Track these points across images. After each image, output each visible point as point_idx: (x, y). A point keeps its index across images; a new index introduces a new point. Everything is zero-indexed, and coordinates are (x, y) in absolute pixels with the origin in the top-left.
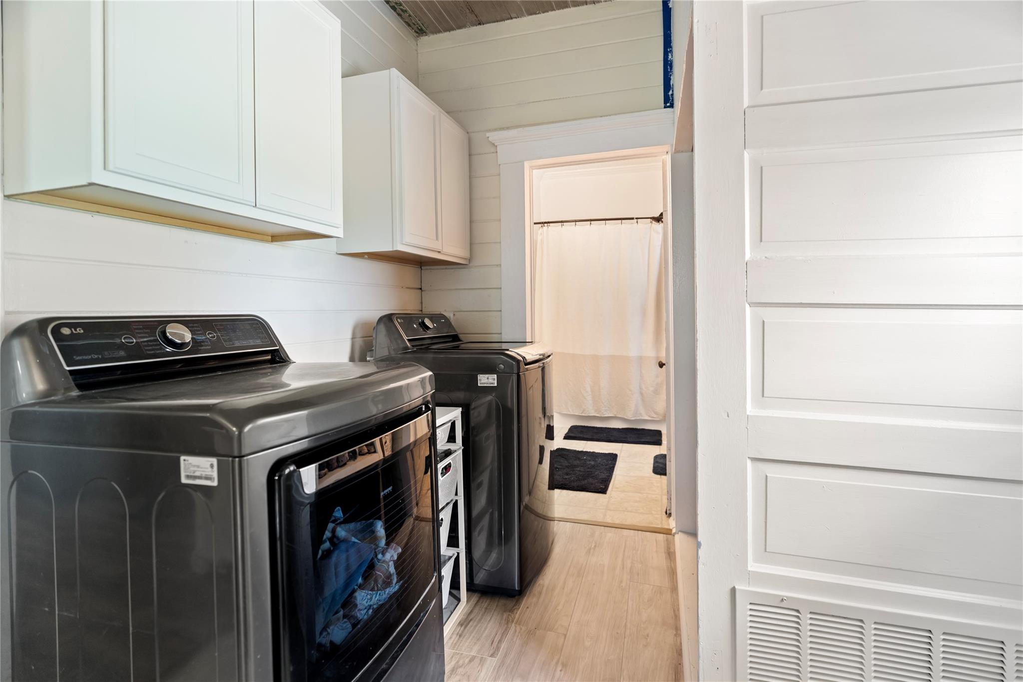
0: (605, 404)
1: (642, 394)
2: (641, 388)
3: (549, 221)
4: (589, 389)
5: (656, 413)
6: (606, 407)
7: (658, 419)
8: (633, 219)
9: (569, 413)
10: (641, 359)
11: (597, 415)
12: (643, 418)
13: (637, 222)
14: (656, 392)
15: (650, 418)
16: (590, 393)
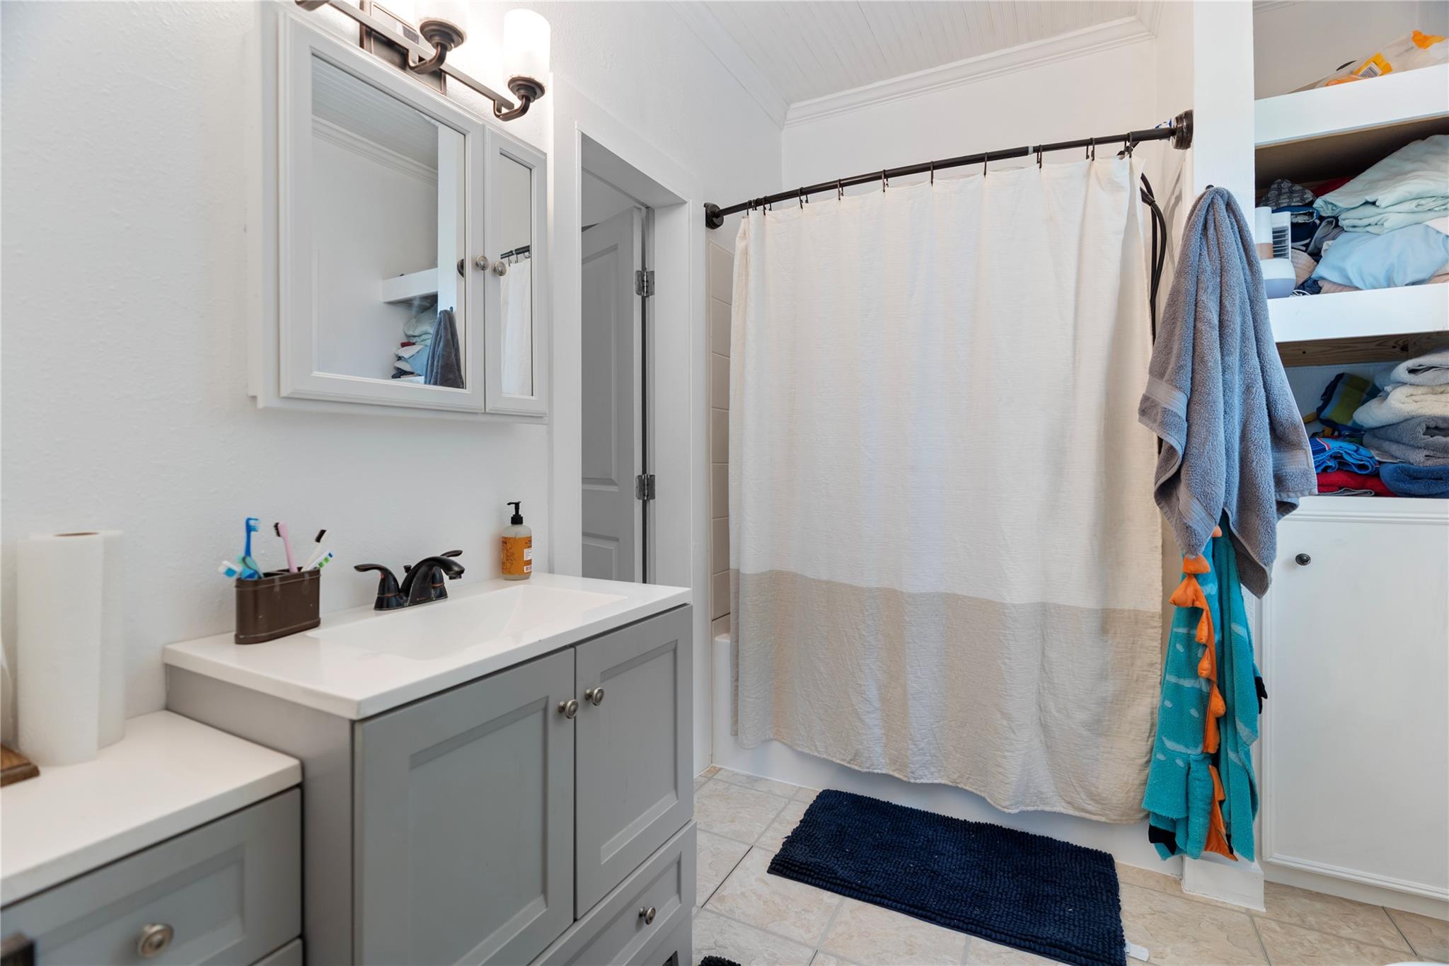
0: (922, 745)
1: (1044, 727)
2: (1042, 709)
3: (769, 194)
4: (873, 693)
5: (1093, 797)
6: (924, 754)
7: (1103, 819)
8: (1023, 152)
9: (816, 754)
10: (1045, 613)
11: (897, 775)
12: (1048, 809)
13: (1039, 162)
14: (1099, 727)
15: (1071, 812)
16: (877, 704)
